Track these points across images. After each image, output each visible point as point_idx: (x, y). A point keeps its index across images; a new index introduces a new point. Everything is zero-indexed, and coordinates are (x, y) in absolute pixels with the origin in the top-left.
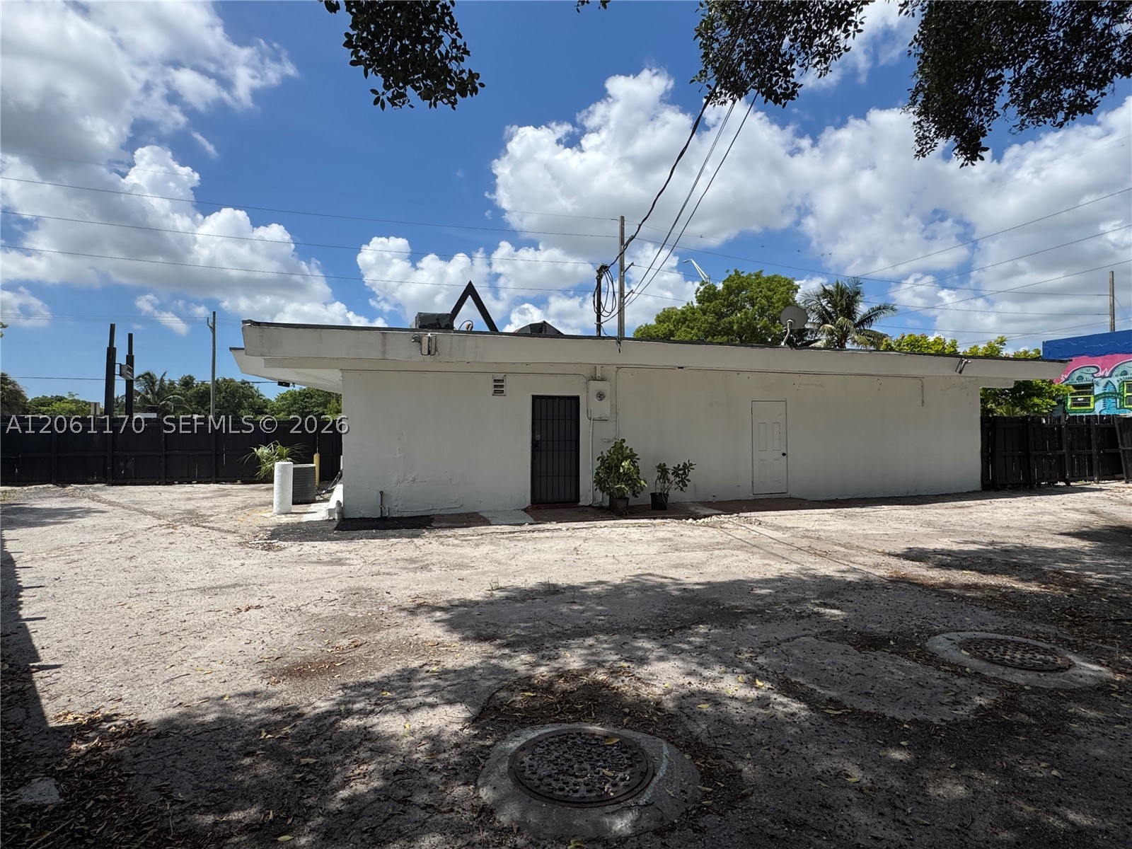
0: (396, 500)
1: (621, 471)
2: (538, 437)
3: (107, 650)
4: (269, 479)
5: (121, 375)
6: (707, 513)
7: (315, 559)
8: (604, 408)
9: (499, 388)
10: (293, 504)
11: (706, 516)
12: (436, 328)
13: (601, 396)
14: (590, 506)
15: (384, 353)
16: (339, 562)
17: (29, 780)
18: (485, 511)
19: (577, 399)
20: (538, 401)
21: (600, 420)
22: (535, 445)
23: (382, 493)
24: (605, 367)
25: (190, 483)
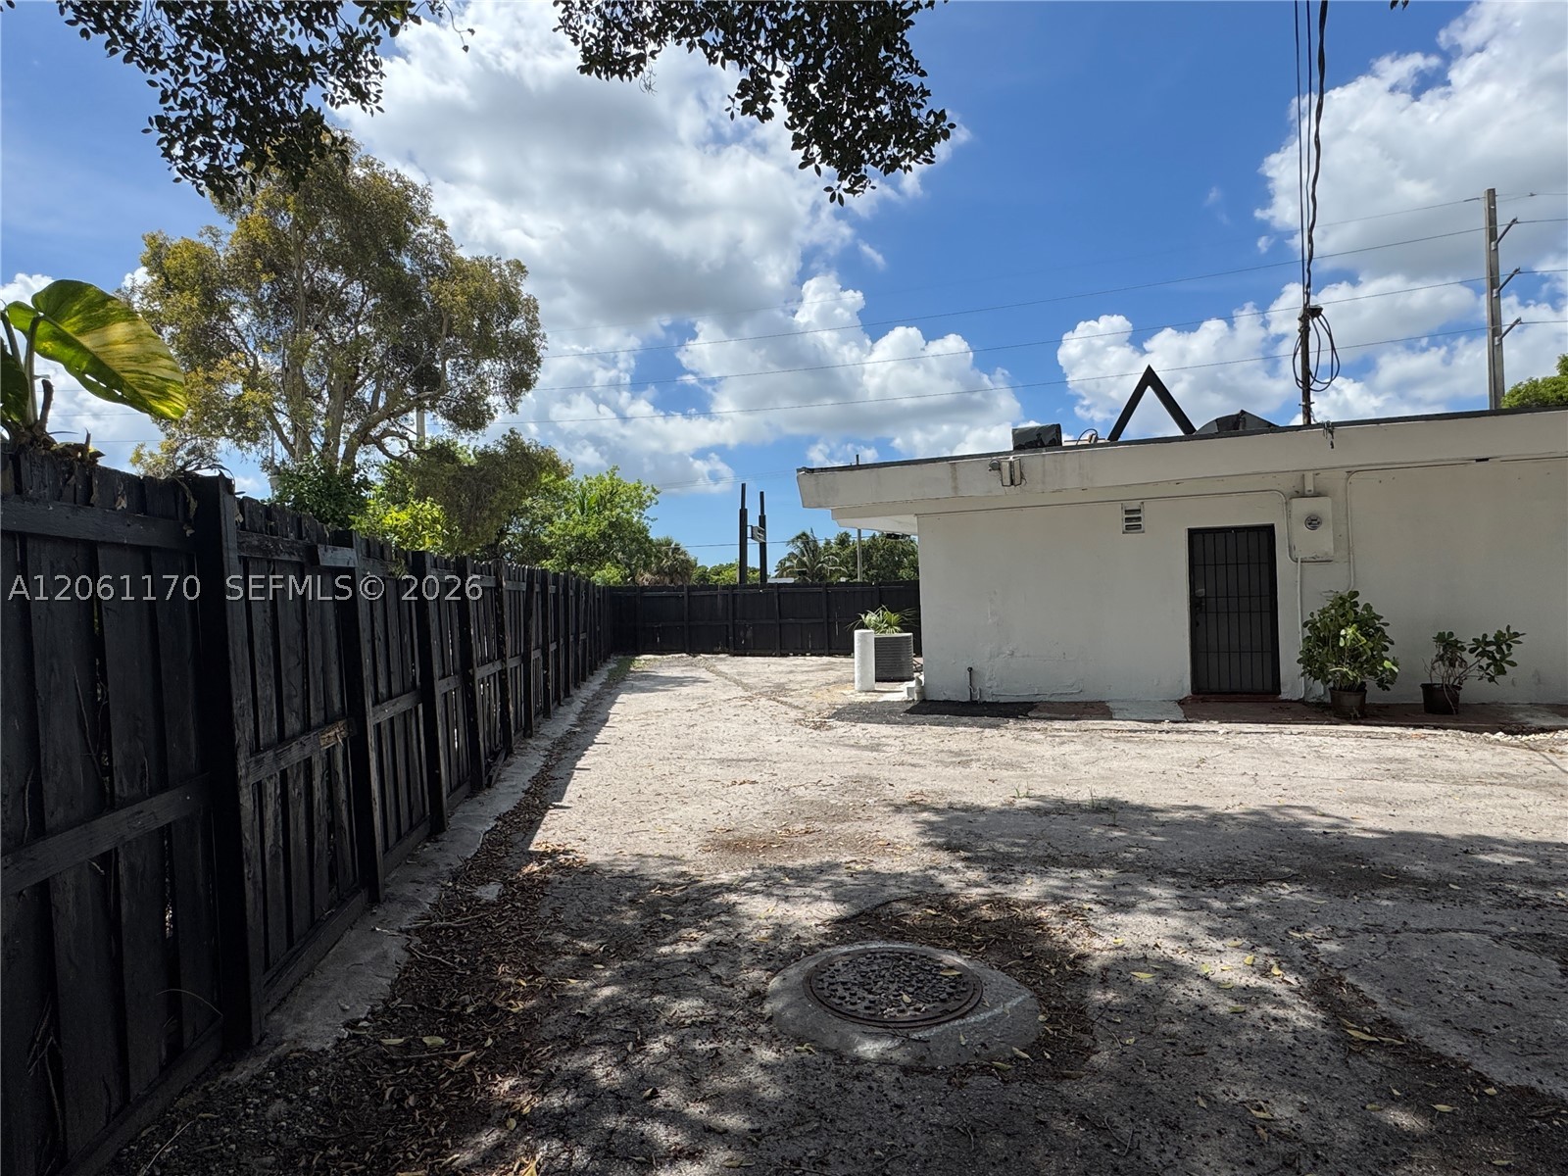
0: (990, 679)
1: (1342, 644)
2: (1201, 591)
3: (609, 801)
4: (848, 651)
5: (752, 538)
6: (1547, 724)
7: (852, 742)
8: (1323, 541)
9: (1133, 521)
10: (877, 681)
11: (1543, 730)
12: (1037, 447)
13: (1313, 522)
14: (1301, 701)
15: (955, 488)
16: (875, 747)
17: (489, 881)
18: (1111, 701)
19: (1270, 530)
20: (1198, 538)
21: (1315, 561)
22: (1197, 605)
23: (970, 669)
24: (1323, 474)
25: (804, 655)
